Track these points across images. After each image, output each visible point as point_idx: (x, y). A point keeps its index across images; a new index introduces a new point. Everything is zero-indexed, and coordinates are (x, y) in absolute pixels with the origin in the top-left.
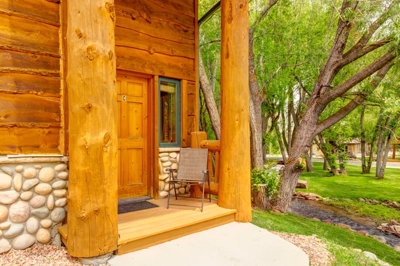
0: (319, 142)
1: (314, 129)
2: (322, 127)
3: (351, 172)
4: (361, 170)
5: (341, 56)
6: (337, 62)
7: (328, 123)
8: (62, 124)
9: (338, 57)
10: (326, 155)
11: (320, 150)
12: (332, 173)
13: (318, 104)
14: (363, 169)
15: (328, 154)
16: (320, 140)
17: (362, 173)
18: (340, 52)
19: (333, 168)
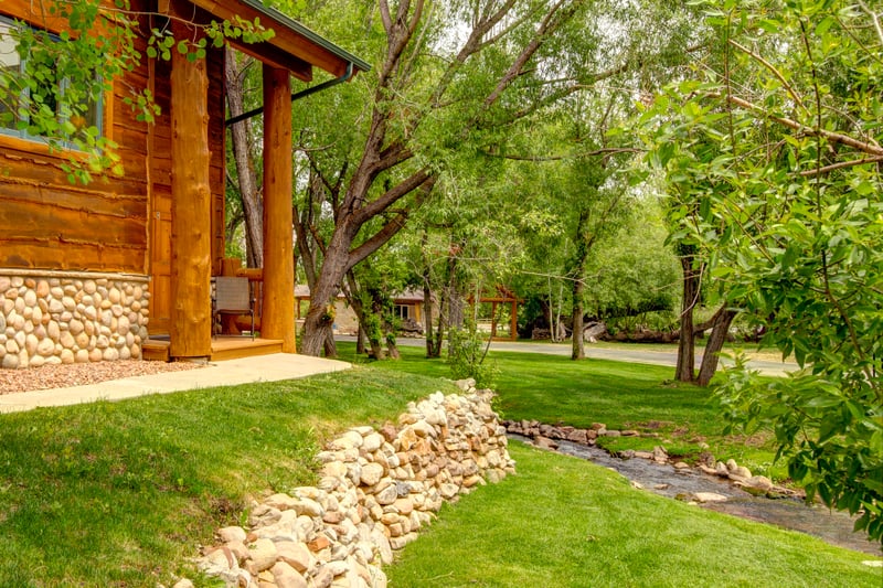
0: (348, 289)
1: (346, 260)
2: (355, 258)
3: (409, 356)
4: (424, 352)
5: (378, 156)
6: (373, 164)
7: (364, 252)
8: (148, 246)
9: (374, 158)
10: (362, 317)
11: (350, 306)
12: (373, 357)
13: (349, 224)
14: (429, 348)
15: (364, 314)
16: (349, 283)
17: (427, 358)
18: (376, 150)
19: (375, 343)
